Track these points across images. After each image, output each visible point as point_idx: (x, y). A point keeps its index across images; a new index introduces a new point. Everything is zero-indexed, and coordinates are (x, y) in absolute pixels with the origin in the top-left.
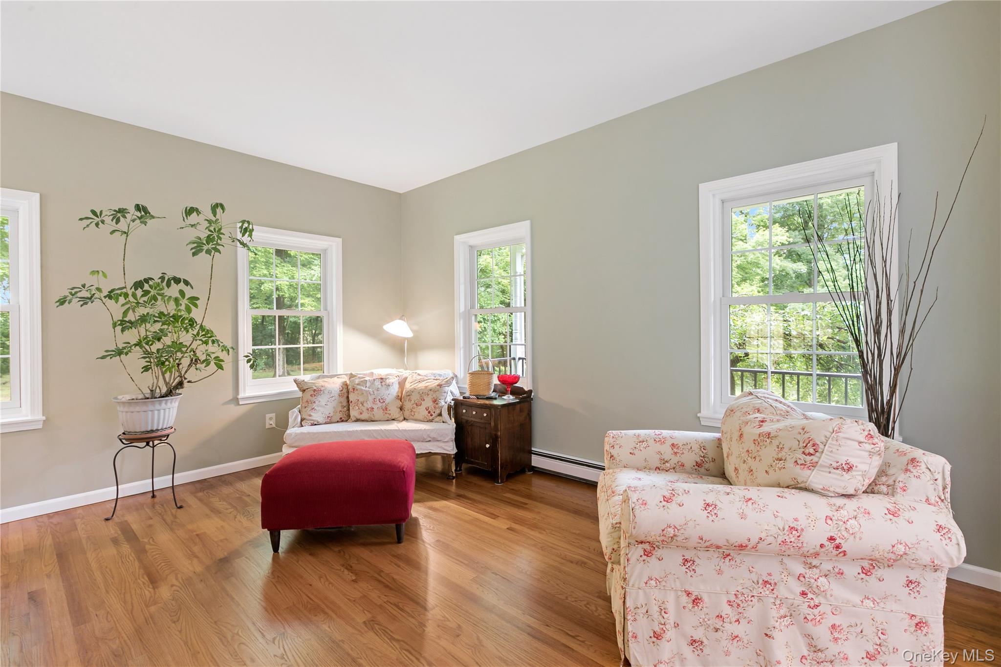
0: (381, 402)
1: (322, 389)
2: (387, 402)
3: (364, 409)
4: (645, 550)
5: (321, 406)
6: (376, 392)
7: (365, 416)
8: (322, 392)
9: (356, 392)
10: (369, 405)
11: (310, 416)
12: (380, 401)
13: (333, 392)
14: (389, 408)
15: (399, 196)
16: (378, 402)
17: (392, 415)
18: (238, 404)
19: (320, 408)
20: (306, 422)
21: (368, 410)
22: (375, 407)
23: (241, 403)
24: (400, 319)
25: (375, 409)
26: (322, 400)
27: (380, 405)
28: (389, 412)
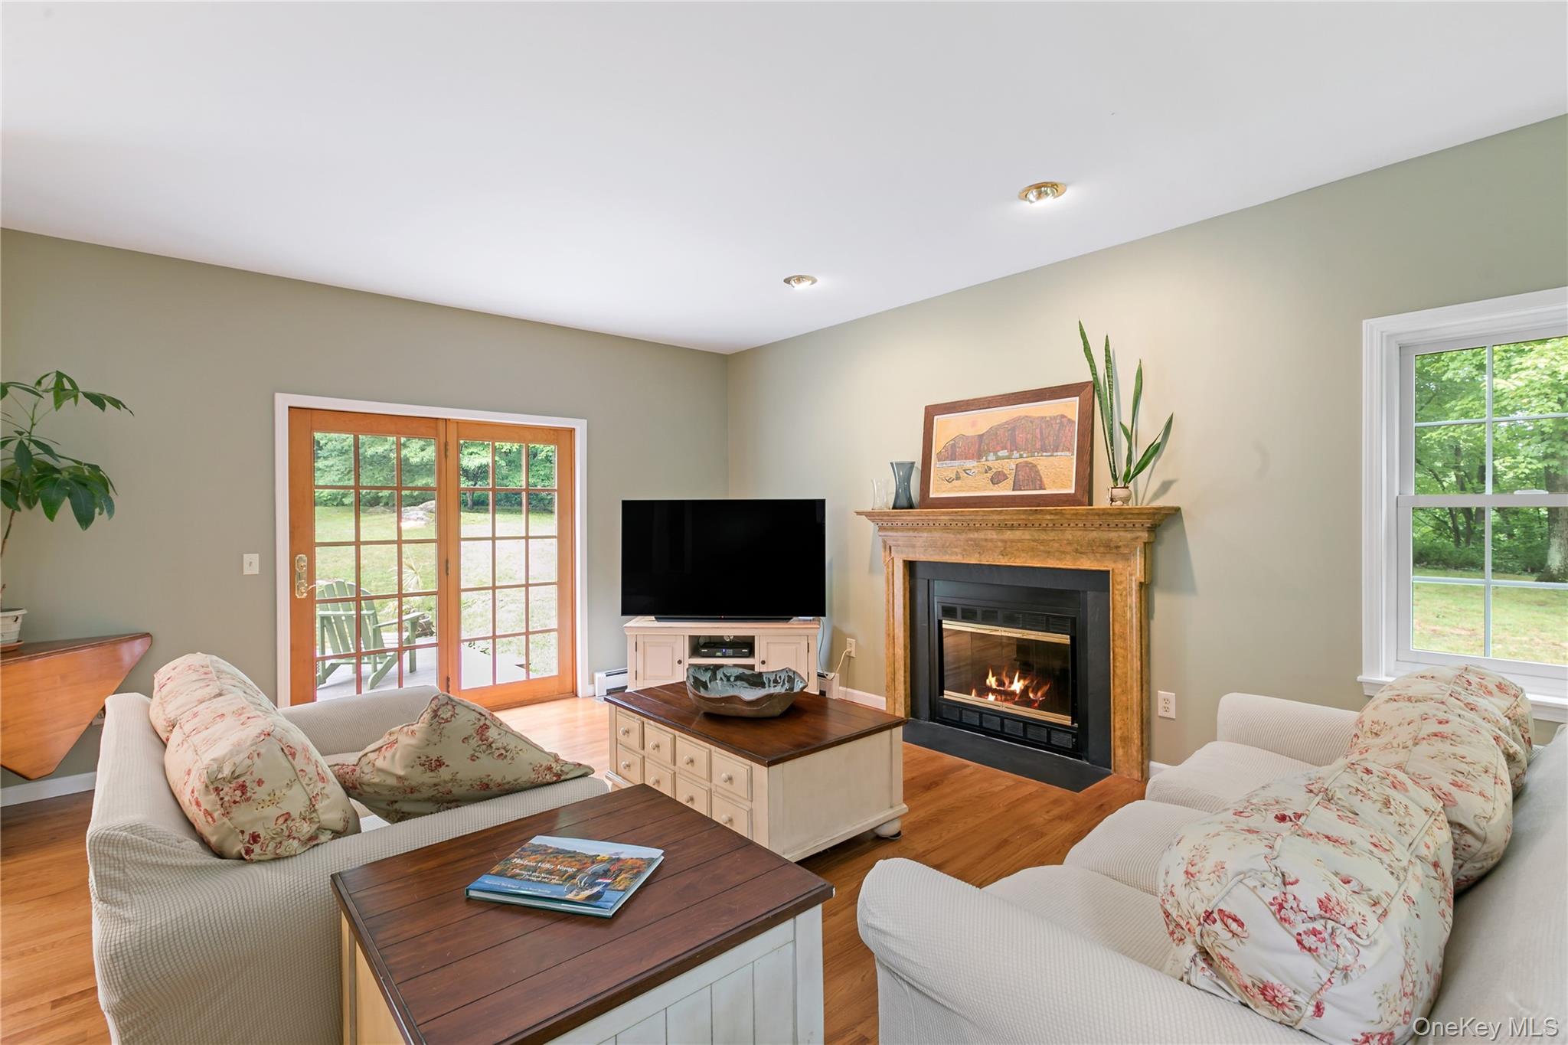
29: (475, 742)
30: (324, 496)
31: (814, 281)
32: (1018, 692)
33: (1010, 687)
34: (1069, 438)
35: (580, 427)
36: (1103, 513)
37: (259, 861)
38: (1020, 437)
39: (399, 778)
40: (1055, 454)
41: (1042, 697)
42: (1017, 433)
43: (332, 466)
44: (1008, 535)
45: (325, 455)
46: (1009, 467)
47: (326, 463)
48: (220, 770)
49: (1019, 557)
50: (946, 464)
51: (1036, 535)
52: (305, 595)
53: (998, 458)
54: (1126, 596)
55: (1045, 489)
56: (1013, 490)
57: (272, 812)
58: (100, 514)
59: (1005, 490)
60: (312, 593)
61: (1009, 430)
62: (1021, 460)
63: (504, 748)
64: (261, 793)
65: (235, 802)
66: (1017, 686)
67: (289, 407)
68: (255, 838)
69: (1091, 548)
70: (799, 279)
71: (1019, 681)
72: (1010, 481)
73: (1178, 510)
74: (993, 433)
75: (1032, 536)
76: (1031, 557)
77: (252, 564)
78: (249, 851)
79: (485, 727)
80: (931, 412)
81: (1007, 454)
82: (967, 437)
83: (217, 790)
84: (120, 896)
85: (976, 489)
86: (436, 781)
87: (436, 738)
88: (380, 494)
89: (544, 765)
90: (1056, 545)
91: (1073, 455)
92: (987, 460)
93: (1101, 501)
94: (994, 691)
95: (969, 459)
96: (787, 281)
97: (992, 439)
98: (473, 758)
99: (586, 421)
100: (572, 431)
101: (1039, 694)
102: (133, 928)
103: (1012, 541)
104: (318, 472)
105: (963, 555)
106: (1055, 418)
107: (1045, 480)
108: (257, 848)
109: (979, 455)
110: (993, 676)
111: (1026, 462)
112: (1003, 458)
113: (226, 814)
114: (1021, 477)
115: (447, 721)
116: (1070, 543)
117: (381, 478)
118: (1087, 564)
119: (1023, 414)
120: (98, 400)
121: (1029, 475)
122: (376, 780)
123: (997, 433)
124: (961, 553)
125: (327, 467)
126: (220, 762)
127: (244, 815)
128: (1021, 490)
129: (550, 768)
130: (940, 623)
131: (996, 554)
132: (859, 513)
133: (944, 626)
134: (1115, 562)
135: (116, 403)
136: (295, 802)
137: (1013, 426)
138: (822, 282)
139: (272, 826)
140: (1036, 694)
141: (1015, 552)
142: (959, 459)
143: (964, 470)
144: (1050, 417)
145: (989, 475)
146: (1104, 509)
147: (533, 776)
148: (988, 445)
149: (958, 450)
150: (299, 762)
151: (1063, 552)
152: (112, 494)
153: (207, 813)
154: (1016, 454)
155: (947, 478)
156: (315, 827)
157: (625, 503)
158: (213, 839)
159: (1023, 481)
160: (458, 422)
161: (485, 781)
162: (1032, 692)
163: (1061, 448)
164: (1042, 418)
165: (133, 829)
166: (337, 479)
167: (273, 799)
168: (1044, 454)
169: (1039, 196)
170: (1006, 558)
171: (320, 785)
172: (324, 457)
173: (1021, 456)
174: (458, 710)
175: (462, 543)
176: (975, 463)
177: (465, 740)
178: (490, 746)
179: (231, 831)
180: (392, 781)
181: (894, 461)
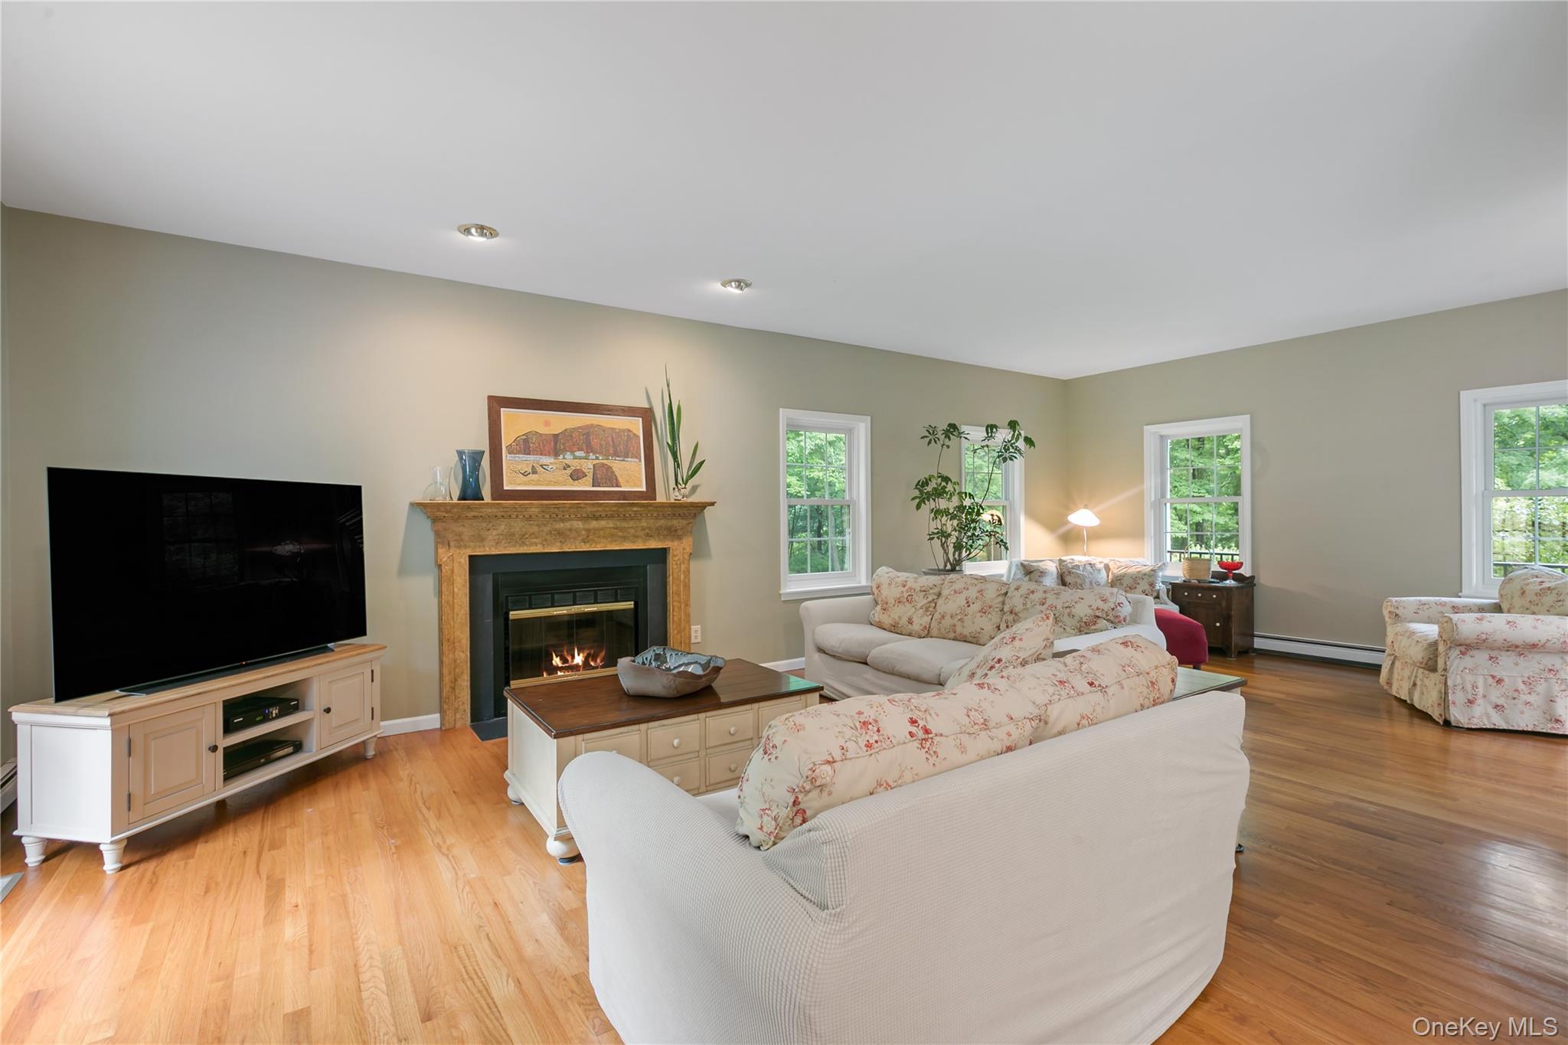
4: (1461, 652)
15: (1064, 381)
24: (1084, 508)
32: (581, 664)
33: (573, 661)
34: (636, 448)
36: (662, 505)
38: (595, 442)
40: (626, 459)
41: (601, 662)
42: (591, 438)
44: (594, 524)
46: (588, 466)
49: (600, 543)
50: (519, 458)
51: (618, 524)
53: (575, 458)
54: (680, 564)
55: (621, 487)
56: (593, 486)
59: (584, 485)
61: (583, 435)
62: (597, 461)
66: (579, 659)
69: (658, 533)
71: (579, 655)
72: (589, 478)
74: (568, 434)
75: (615, 524)
76: (609, 542)
80: (497, 404)
81: (584, 455)
82: (541, 435)
85: (556, 483)
90: (633, 531)
91: (640, 461)
92: (564, 458)
93: (661, 498)
94: (561, 669)
95: (545, 455)
97: (568, 440)
101: (598, 661)
103: (596, 530)
105: (544, 545)
106: (624, 431)
107: (620, 480)
109: (555, 453)
110: (557, 657)
111: (603, 464)
112: (580, 458)
114: (598, 476)
116: (643, 529)
118: (654, 544)
119: (595, 423)
121: (605, 475)
123: (572, 436)
124: (541, 544)
128: (599, 486)
130: (507, 615)
131: (578, 542)
133: (513, 618)
134: (672, 541)
137: (586, 432)
140: (596, 661)
141: (596, 539)
142: (533, 454)
143: (541, 466)
144: (619, 430)
145: (569, 471)
146: (663, 503)
148: (564, 444)
149: (531, 445)
151: (636, 537)
154: (592, 456)
155: (522, 472)
159: (601, 479)
162: (592, 660)
163: (630, 455)
164: (612, 429)
168: (617, 458)
170: (588, 545)
173: (597, 458)
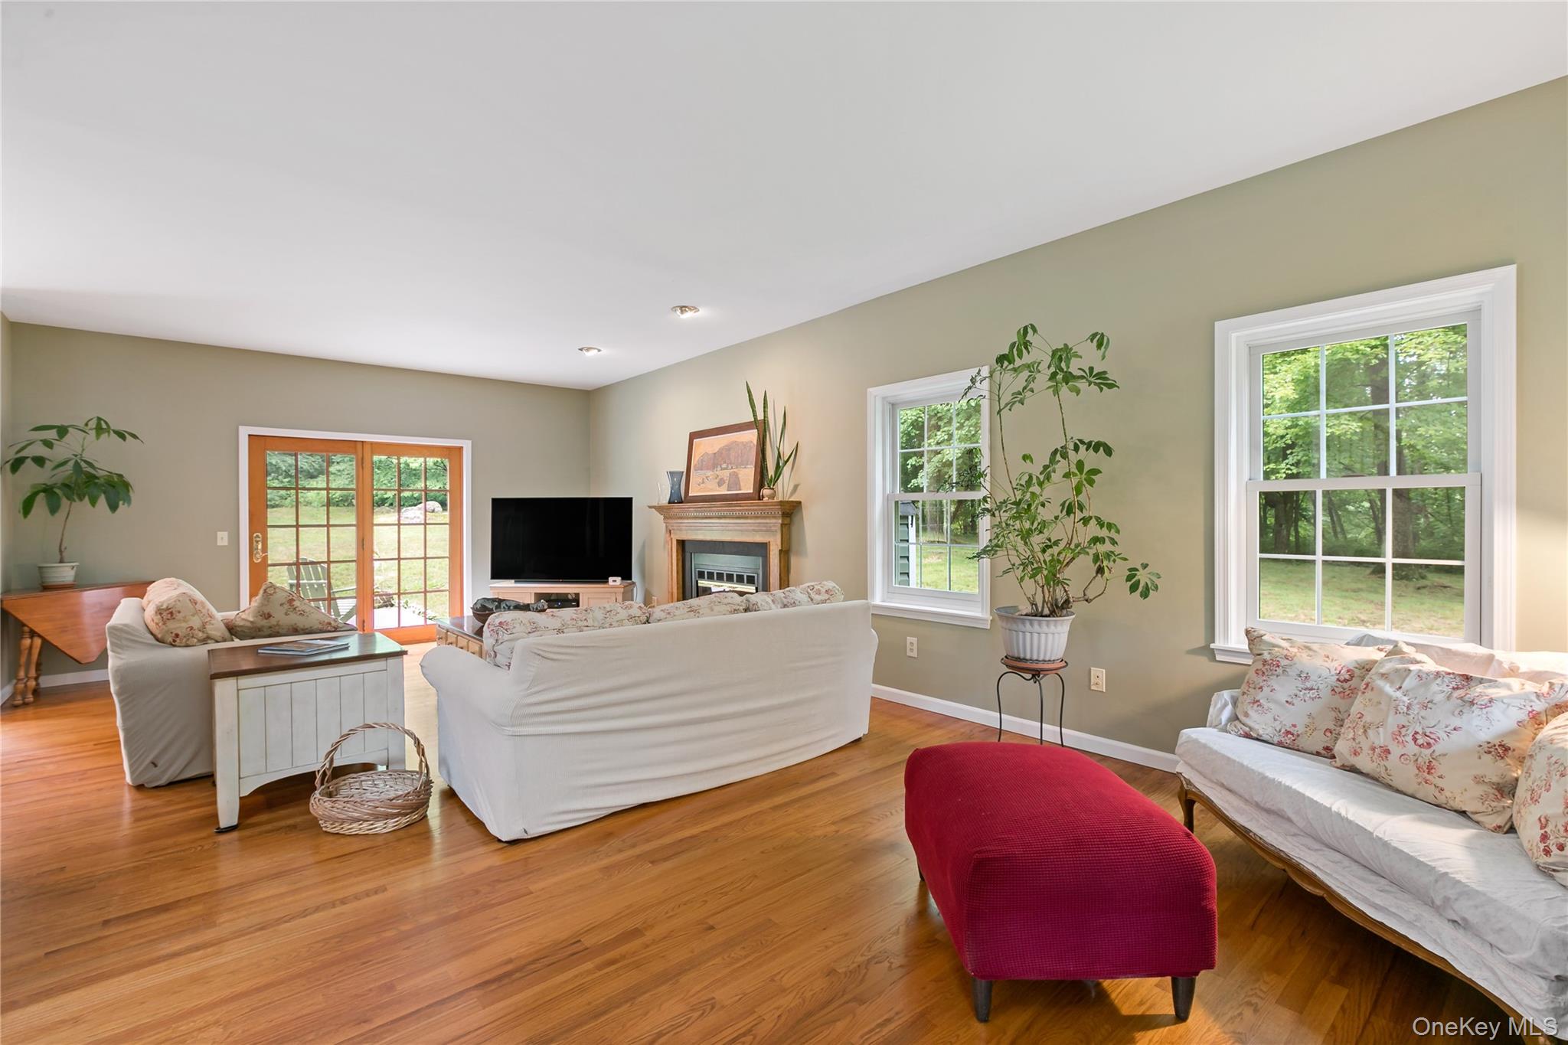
0: (1420, 741)
1: (1284, 662)
2: (1438, 748)
3: (1366, 746)
5: (1276, 702)
6: (1416, 709)
7: (1364, 762)
8: (1280, 671)
9: (1369, 694)
10: (1381, 738)
11: (1246, 715)
12: (1415, 740)
13: (1313, 677)
14: (1441, 768)
16: (1409, 738)
17: (1447, 793)
18: (1214, 659)
19: (1272, 706)
20: (1235, 727)
21: (1373, 749)
22: (1396, 750)
23: (1218, 658)
25: (1394, 757)
26: (1282, 688)
27: (1412, 748)
28: (1440, 783)
29: (286, 606)
30: (336, 498)
31: (599, 351)
34: (753, 456)
35: (467, 445)
37: (180, 646)
38: (732, 455)
39: (251, 622)
40: (745, 466)
42: (730, 452)
43: (343, 470)
44: (723, 520)
45: (338, 461)
46: (726, 474)
47: (338, 467)
48: (162, 606)
49: (729, 535)
50: (698, 473)
51: (736, 520)
52: (260, 560)
53: (722, 469)
55: (740, 490)
56: (727, 490)
57: (184, 625)
58: (123, 504)
59: (723, 490)
60: (265, 558)
61: (725, 451)
62: (731, 470)
63: (303, 611)
64: (179, 616)
65: (168, 619)
67: (249, 435)
68: (177, 636)
69: (760, 528)
70: (588, 349)
72: (726, 484)
73: (800, 503)
74: (720, 452)
75: (734, 521)
76: (734, 535)
77: (223, 538)
78: (174, 641)
79: (293, 600)
80: (694, 435)
81: (726, 466)
82: (709, 454)
83: (161, 614)
84: (119, 650)
85: (712, 490)
86: (269, 625)
87: (266, 603)
88: (385, 496)
89: (326, 621)
90: (745, 527)
91: (753, 467)
92: (717, 470)
95: (709, 469)
96: (581, 350)
97: (720, 456)
98: (286, 614)
99: (470, 441)
100: (461, 448)
102: (122, 662)
103: (725, 525)
104: (332, 476)
106: (742, 441)
107: (742, 484)
108: (178, 640)
109: (714, 467)
111: (734, 472)
112: (724, 469)
113: (164, 624)
114: (731, 482)
115: (271, 595)
116: (750, 525)
117: (386, 482)
118: (759, 538)
119: (734, 440)
120: (121, 435)
121: (735, 480)
122: (241, 624)
125: (339, 471)
126: (162, 603)
127: (172, 625)
128: (731, 490)
129: (330, 624)
130: (697, 581)
132: (650, 507)
133: (699, 585)
134: (769, 537)
135: (134, 436)
136: (196, 622)
137: (728, 448)
138: (604, 351)
139: (184, 630)
141: (727, 532)
142: (704, 469)
143: (706, 477)
145: (718, 480)
147: (320, 626)
148: (717, 460)
149: (704, 462)
150: (198, 607)
151: (748, 532)
152: (131, 493)
153: (157, 624)
154: (729, 466)
155: (698, 483)
156: (205, 635)
157: (494, 501)
158: (159, 636)
159: (732, 484)
160: (372, 444)
161: (295, 627)
163: (749, 463)
165: (125, 625)
166: (347, 482)
167: (185, 620)
168: (741, 466)
169: (682, 312)
171: (209, 619)
172: (338, 463)
173: (732, 468)
174: (277, 590)
175: (375, 527)
176: (711, 473)
177: (281, 605)
178: (295, 609)
179: (167, 632)
180: (249, 624)
181: (668, 471)
